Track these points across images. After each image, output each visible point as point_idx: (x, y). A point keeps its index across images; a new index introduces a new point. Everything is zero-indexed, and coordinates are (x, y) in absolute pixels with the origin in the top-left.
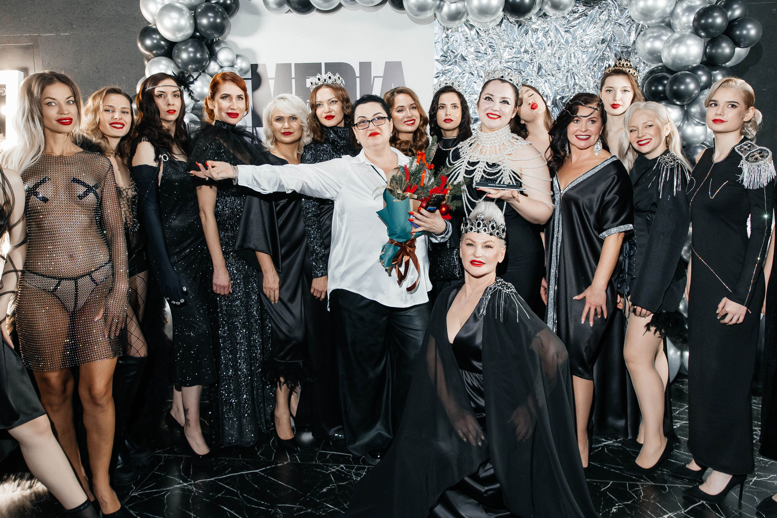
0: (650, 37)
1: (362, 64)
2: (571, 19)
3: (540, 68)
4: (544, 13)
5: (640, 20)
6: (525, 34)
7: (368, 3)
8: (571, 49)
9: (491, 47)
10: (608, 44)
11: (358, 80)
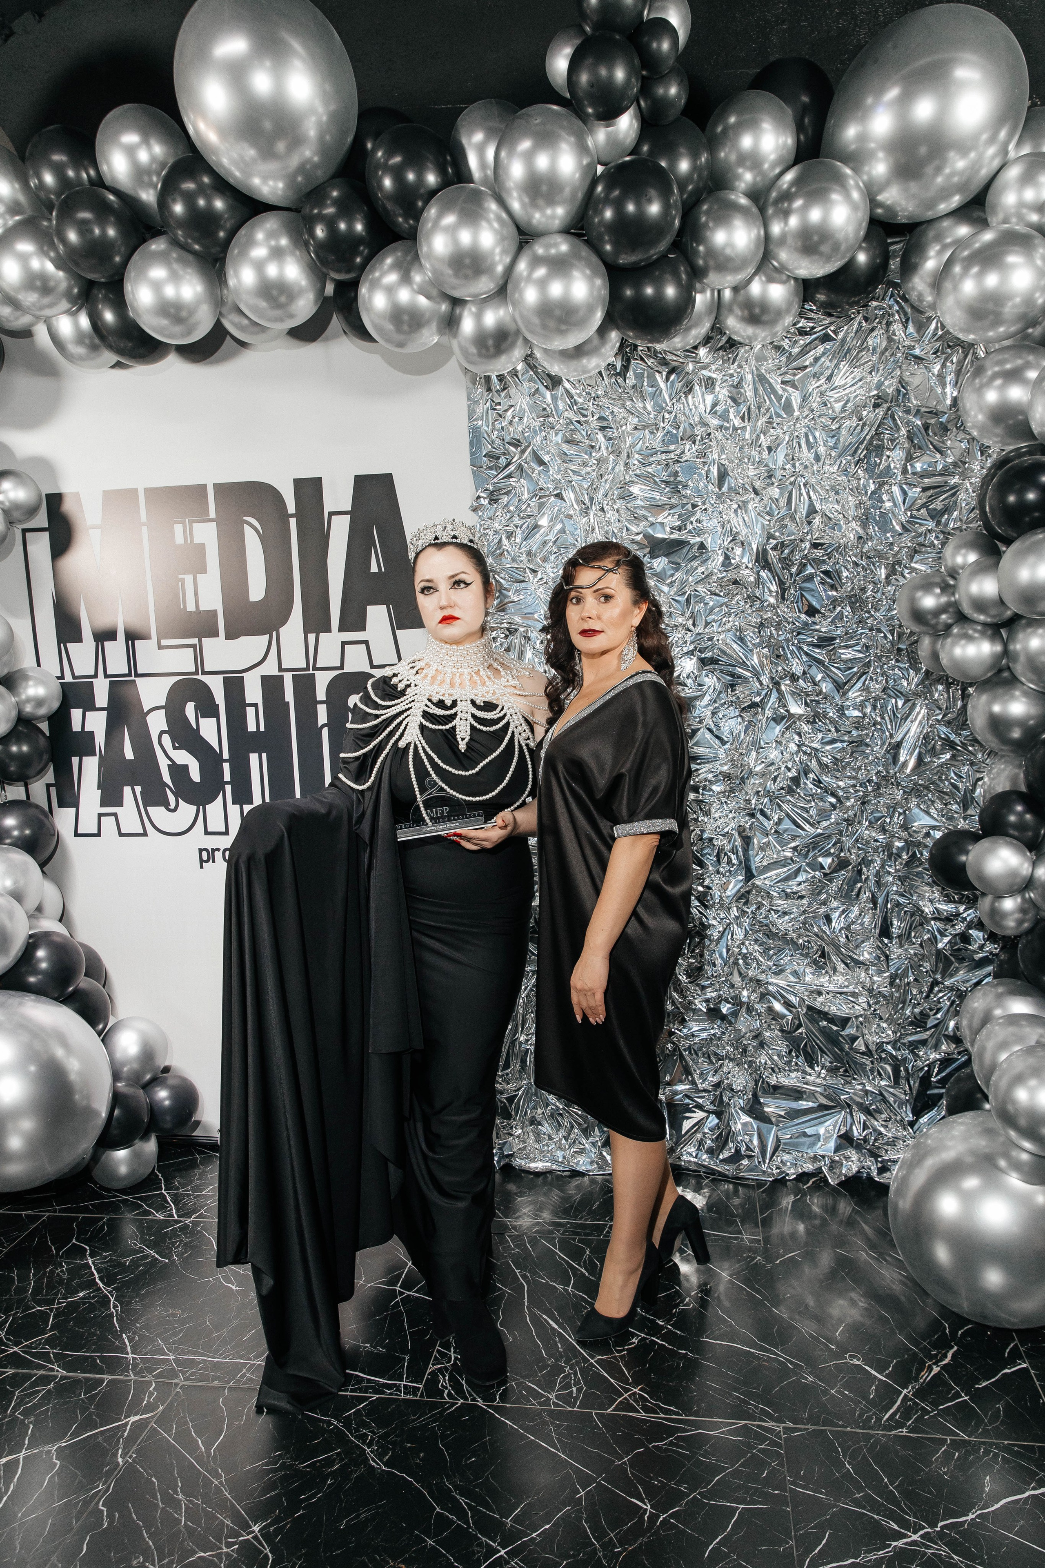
0: (995, 376)
1: (298, 483)
2: (796, 350)
3: (723, 475)
4: (730, 338)
5: (968, 331)
6: (684, 393)
7: (281, 320)
8: (798, 425)
9: (602, 429)
10: (889, 409)
11: (293, 522)
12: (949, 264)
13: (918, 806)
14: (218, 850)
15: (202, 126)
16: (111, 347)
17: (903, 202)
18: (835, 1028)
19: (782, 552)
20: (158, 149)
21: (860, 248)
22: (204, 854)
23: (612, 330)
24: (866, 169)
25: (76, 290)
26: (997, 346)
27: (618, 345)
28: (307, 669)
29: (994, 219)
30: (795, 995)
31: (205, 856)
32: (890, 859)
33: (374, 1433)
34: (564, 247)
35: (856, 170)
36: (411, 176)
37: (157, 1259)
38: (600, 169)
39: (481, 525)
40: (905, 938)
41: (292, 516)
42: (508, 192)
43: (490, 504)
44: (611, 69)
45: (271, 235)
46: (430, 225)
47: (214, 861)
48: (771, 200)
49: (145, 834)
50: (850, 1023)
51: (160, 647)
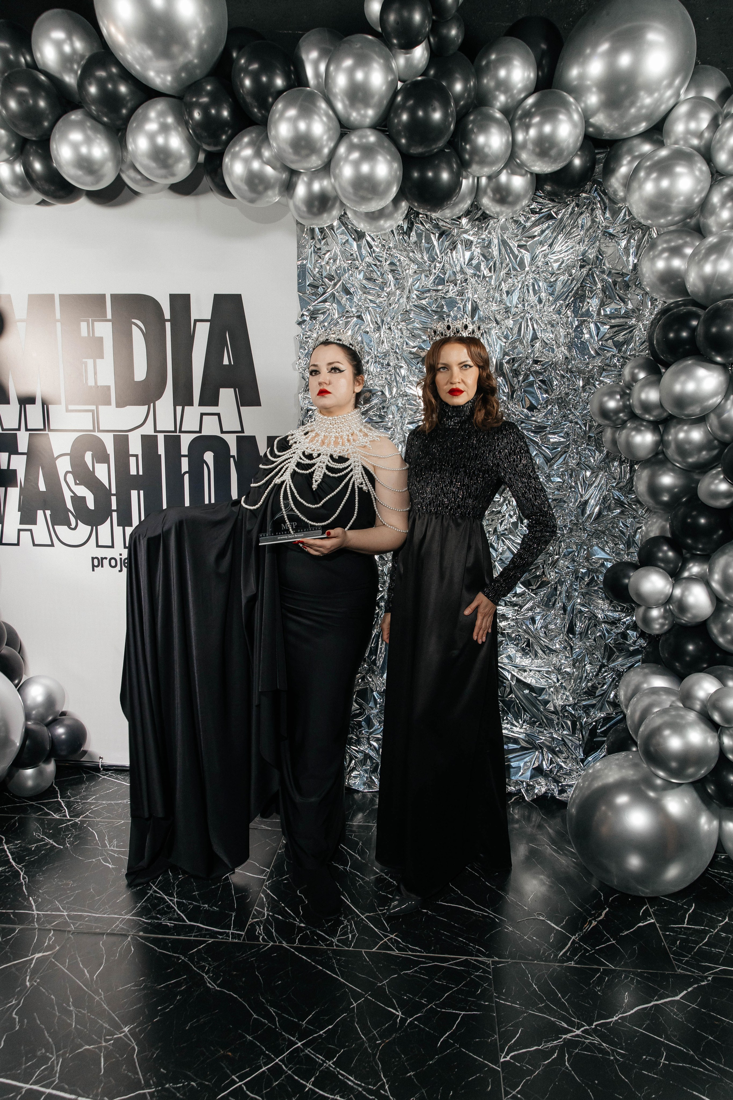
0: (664, 250)
1: (173, 298)
2: (528, 224)
3: (475, 309)
4: (484, 213)
5: (647, 218)
6: (451, 250)
7: (165, 177)
8: (528, 277)
9: (392, 271)
10: (590, 269)
11: (168, 325)
12: (636, 171)
13: (597, 545)
14: (106, 558)
15: (113, 30)
16: (39, 190)
17: (607, 125)
18: (534, 695)
19: (513, 365)
20: (79, 45)
21: (576, 155)
22: (96, 561)
23: (403, 201)
24: (584, 99)
25: (13, 145)
26: (666, 230)
27: (406, 212)
28: (175, 431)
29: (669, 141)
30: (508, 671)
31: (96, 562)
32: (577, 580)
33: (210, 965)
34: (372, 138)
35: (577, 99)
36: (264, 79)
37: (55, 846)
38: (400, 85)
39: (303, 335)
40: (584, 635)
41: (168, 320)
42: (335, 95)
43: (310, 320)
44: (411, 12)
45: (161, 114)
46: (277, 115)
47: (102, 566)
48: (517, 116)
49: (52, 545)
50: (544, 692)
51: (67, 410)
